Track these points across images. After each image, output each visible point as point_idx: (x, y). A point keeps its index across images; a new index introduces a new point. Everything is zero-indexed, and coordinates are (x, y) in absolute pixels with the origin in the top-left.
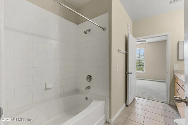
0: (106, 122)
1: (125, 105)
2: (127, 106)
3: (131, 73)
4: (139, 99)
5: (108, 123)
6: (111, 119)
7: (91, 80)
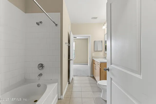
0: (59, 99)
1: (68, 83)
2: (69, 83)
3: (72, 60)
4: (75, 77)
5: (60, 99)
6: (62, 95)
7: (44, 67)
